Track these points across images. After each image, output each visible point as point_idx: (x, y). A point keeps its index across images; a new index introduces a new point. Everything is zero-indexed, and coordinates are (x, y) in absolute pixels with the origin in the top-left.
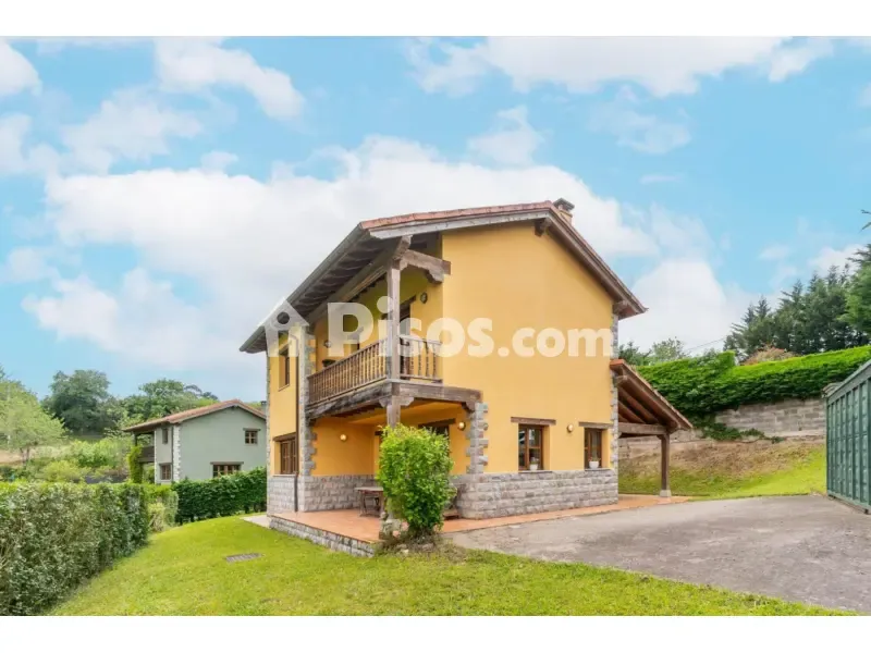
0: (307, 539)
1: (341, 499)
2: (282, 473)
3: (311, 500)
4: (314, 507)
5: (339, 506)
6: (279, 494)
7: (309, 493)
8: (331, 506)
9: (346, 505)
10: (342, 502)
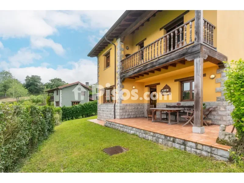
0: (133, 134)
1: (133, 113)
2: (104, 103)
3: (122, 114)
4: (123, 117)
5: (132, 116)
6: (104, 111)
7: (121, 111)
8: (129, 116)
9: (135, 116)
10: (133, 115)
